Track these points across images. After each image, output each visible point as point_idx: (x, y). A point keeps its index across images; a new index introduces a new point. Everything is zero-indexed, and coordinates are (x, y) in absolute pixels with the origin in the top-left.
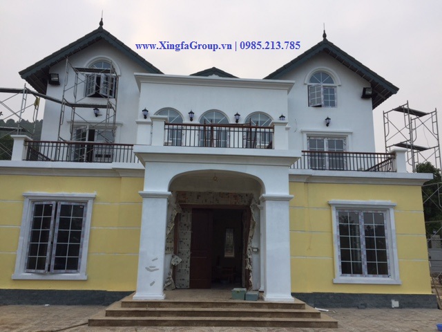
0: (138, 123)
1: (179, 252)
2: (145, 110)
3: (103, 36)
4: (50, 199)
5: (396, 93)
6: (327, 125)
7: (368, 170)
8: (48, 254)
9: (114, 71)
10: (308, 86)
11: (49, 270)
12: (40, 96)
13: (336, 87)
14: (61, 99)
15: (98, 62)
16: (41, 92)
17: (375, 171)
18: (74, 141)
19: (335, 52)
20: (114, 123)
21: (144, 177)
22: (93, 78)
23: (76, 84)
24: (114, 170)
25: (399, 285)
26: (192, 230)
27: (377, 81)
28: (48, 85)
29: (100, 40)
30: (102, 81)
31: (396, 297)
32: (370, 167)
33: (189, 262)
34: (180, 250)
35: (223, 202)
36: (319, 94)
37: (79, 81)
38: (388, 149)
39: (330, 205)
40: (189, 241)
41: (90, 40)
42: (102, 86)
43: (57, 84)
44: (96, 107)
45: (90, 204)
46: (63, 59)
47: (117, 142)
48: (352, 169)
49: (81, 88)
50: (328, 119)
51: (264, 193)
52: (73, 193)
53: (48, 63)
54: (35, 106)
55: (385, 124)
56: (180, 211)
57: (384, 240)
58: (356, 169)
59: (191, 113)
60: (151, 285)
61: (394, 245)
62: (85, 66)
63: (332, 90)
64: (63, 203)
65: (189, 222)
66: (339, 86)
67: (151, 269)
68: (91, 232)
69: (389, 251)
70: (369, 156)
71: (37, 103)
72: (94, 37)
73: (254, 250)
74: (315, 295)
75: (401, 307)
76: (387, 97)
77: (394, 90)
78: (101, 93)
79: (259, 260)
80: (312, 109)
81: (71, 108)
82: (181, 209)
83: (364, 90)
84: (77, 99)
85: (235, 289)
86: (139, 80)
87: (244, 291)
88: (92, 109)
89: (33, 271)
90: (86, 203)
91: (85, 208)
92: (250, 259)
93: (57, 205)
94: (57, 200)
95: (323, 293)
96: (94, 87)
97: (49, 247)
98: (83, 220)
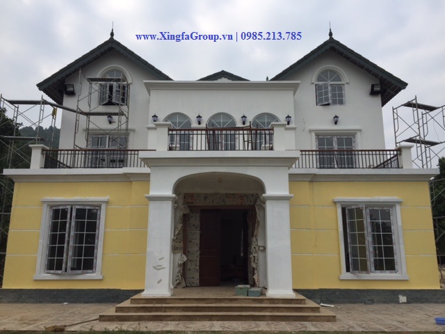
0: (149, 128)
1: (189, 252)
2: (155, 116)
3: (114, 46)
4: (67, 203)
5: (404, 88)
6: (336, 123)
7: (377, 167)
8: (65, 255)
9: (125, 79)
10: (316, 85)
11: (66, 271)
12: (57, 106)
13: (344, 84)
14: (75, 108)
15: (111, 71)
16: (60, 103)
17: (384, 167)
18: (89, 148)
19: (341, 50)
20: (127, 130)
21: (149, 181)
22: (106, 86)
23: (90, 94)
24: (125, 175)
25: (407, 280)
26: (201, 230)
27: (384, 77)
28: (65, 95)
29: (111, 50)
30: (114, 90)
31: (403, 292)
32: (379, 163)
33: (198, 260)
34: (190, 249)
35: (229, 202)
36: (326, 93)
37: (93, 91)
38: (398, 145)
39: (335, 203)
40: (198, 241)
41: (102, 50)
42: (114, 94)
43: (72, 94)
44: (110, 115)
45: (103, 207)
46: (77, 71)
47: (130, 148)
48: (361, 166)
49: (95, 96)
50: (336, 117)
52: (87, 198)
53: (64, 75)
54: (53, 116)
55: (394, 119)
56: (187, 211)
57: (390, 236)
58: (365, 166)
59: (199, 117)
60: (159, 282)
61: (401, 240)
62: (98, 76)
63: (340, 88)
64: (78, 207)
65: (198, 223)
66: (347, 83)
67: (158, 268)
68: (105, 234)
69: (395, 247)
70: (378, 153)
71: (54, 113)
72: (106, 48)
73: (261, 248)
74: (321, 291)
75: (408, 302)
76: (397, 92)
77: (403, 85)
78: (114, 101)
79: (265, 258)
80: (320, 108)
81: (85, 117)
82: (188, 210)
83: (373, 86)
84: (92, 108)
85: (240, 286)
86: (149, 87)
87: (247, 288)
88: (106, 117)
89: (52, 271)
90: (100, 206)
91: (99, 212)
92: (254, 257)
93: (72, 209)
94: (72, 204)
95: (330, 290)
96: (107, 95)
97: (65, 249)
98: (98, 223)
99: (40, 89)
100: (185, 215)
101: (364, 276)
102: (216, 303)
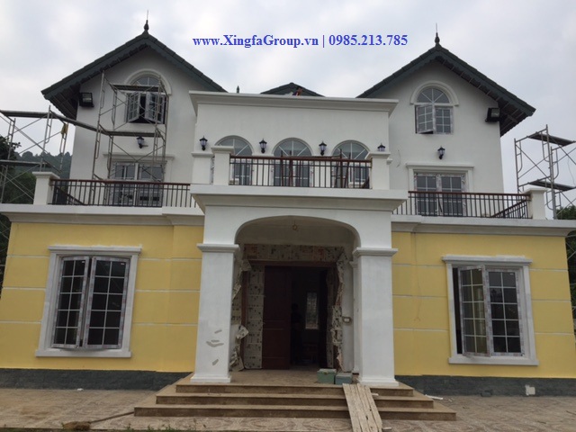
0: (196, 156)
1: (249, 323)
2: (203, 139)
3: (148, 43)
4: (83, 253)
5: (531, 115)
6: (441, 157)
7: (494, 216)
8: (80, 324)
9: (163, 89)
10: (416, 107)
11: (81, 345)
12: (69, 122)
13: (452, 107)
14: (95, 126)
15: (143, 77)
16: (70, 116)
17: (504, 217)
18: (112, 179)
19: (450, 61)
20: (164, 156)
21: (203, 226)
22: (137, 98)
23: (115, 106)
24: (165, 217)
25: (536, 366)
26: (265, 293)
27: (506, 99)
28: (79, 108)
29: (145, 49)
30: (148, 101)
31: (531, 381)
32: (497, 212)
33: (261, 336)
34: (250, 319)
35: (305, 257)
36: (429, 117)
37: (118, 102)
38: (521, 188)
39: (444, 262)
40: (261, 309)
41: (132, 48)
42: (147, 109)
43: (89, 105)
44: (140, 136)
45: (134, 260)
46: (97, 74)
47: (167, 180)
48: (474, 215)
49: (121, 110)
50: (441, 149)
51: (359, 245)
52: (112, 246)
53: (79, 79)
54: (63, 134)
55: (516, 155)
56: (248, 268)
57: (515, 308)
58: (479, 215)
59: (263, 142)
60: (214, 364)
61: (529, 314)
62: (126, 82)
63: (447, 111)
64: (99, 259)
65: (261, 284)
66: (457, 106)
67: (213, 344)
68: (135, 296)
69: (522, 322)
70: (496, 197)
71: (64, 131)
72: (137, 45)
73: (346, 320)
74: (424, 378)
75: (537, 395)
76: (520, 120)
77: (529, 111)
78: (146, 117)
79: (352, 333)
80: (420, 136)
81: (108, 137)
82: (250, 267)
83: (490, 111)
84: (116, 126)
85: (322, 370)
86: (196, 101)
87: (333, 373)
88: (135, 138)
89: (62, 346)
90: (129, 258)
91: (127, 266)
92: (336, 331)
93: (90, 261)
94: (91, 254)
95: (436, 376)
96: (138, 109)
97: (80, 316)
98: (125, 281)
99: (46, 98)
100: (244, 273)
101: (482, 359)
102: (292, 392)
